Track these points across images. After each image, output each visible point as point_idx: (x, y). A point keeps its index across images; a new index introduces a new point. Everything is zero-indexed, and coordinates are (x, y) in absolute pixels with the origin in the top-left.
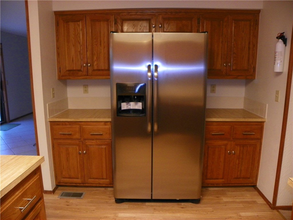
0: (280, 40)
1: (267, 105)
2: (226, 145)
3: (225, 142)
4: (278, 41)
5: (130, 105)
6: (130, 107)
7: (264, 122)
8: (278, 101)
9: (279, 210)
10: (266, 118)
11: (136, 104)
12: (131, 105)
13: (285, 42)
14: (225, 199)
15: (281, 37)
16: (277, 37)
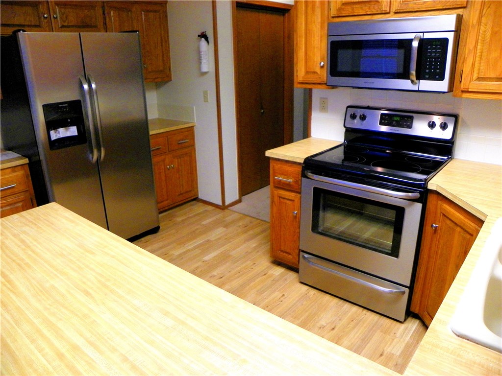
0: (203, 39)
1: (194, 107)
2: (164, 160)
3: (163, 157)
4: (201, 40)
5: (59, 133)
6: (59, 135)
7: (193, 127)
8: (208, 102)
9: (229, 208)
10: (195, 121)
11: (67, 130)
12: (61, 133)
13: (207, 39)
14: (179, 219)
15: (204, 36)
16: (199, 36)
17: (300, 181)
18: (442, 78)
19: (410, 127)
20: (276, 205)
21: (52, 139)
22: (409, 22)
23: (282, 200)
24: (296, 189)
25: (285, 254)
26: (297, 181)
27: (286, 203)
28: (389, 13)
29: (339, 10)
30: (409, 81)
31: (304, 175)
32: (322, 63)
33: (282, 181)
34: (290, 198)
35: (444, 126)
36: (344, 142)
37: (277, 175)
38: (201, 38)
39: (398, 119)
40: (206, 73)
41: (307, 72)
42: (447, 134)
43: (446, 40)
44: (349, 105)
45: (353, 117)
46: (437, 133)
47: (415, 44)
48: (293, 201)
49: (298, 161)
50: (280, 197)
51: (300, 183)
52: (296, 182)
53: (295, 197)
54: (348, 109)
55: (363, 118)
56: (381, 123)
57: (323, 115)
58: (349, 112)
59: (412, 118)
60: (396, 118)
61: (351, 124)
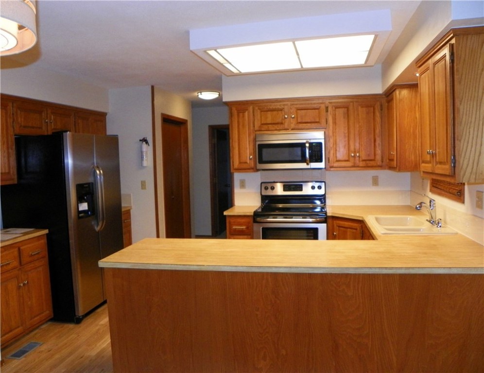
1: (132, 194)
4: (142, 144)
7: (130, 210)
8: (146, 189)
10: (132, 205)
13: (147, 143)
15: (145, 140)
16: (140, 140)
18: (321, 161)
19: (301, 190)
21: (80, 210)
22: (302, 135)
28: (288, 129)
29: (260, 127)
30: (306, 164)
31: (255, 222)
32: (251, 157)
35: (320, 187)
36: (261, 205)
37: (232, 226)
38: (143, 142)
39: (294, 186)
40: (145, 167)
41: (240, 163)
42: (321, 192)
43: (321, 144)
44: (262, 181)
45: (266, 188)
46: (317, 192)
47: (307, 145)
49: (249, 214)
51: (252, 227)
54: (263, 184)
55: (273, 188)
56: (285, 190)
57: (243, 190)
58: (264, 186)
59: (302, 185)
60: (292, 187)
61: (265, 193)
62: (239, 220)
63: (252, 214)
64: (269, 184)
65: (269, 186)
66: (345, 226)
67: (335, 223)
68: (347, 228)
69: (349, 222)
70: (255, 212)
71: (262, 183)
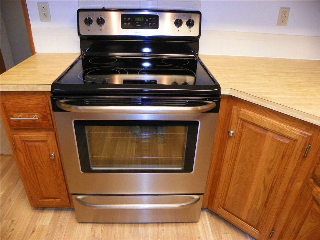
17: (49, 116)
19: (156, 27)
20: (21, 151)
23: (29, 144)
24: (46, 126)
25: (51, 200)
26: (45, 116)
27: (36, 147)
31: (56, 108)
33: (22, 121)
34: (40, 139)
36: (81, 52)
37: (11, 113)
39: (142, 19)
44: (81, 7)
45: (88, 22)
48: (46, 141)
49: (41, 89)
50: (24, 141)
51: (50, 118)
52: (44, 118)
53: (47, 137)
54: (80, 13)
55: (101, 22)
56: (123, 26)
57: (45, 25)
58: (83, 15)
59: (157, 17)
60: (139, 19)
61: (86, 31)
62: (23, 101)
63: (49, 89)
64: (94, 13)
65: (94, 16)
66: (263, 125)
67: (234, 112)
68: (266, 130)
69: (273, 118)
70: (54, 85)
71: (79, 11)
